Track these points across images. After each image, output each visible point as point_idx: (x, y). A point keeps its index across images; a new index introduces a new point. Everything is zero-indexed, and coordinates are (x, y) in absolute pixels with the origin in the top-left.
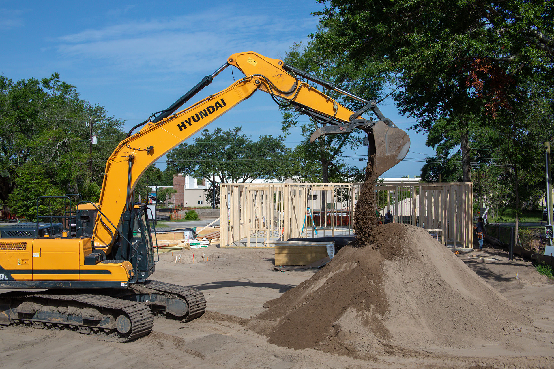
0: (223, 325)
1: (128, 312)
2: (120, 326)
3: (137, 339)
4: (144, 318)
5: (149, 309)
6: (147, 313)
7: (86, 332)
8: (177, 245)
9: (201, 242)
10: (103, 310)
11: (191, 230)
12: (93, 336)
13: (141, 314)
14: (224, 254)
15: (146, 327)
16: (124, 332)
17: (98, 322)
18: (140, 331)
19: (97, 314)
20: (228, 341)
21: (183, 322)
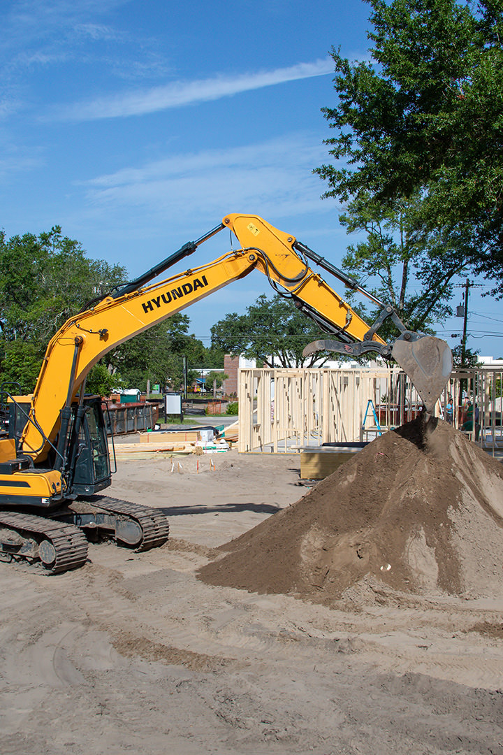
0: (186, 558)
1: (51, 537)
2: (44, 555)
3: (66, 571)
4: (73, 545)
5: (83, 534)
6: (79, 539)
7: (6, 559)
8: (184, 448)
9: (218, 446)
10: (24, 533)
11: (212, 428)
12: (16, 565)
13: (70, 540)
14: (241, 461)
15: (76, 557)
16: (48, 562)
17: (18, 548)
18: (69, 561)
19: (16, 538)
20: (180, 579)
21: (136, 552)
